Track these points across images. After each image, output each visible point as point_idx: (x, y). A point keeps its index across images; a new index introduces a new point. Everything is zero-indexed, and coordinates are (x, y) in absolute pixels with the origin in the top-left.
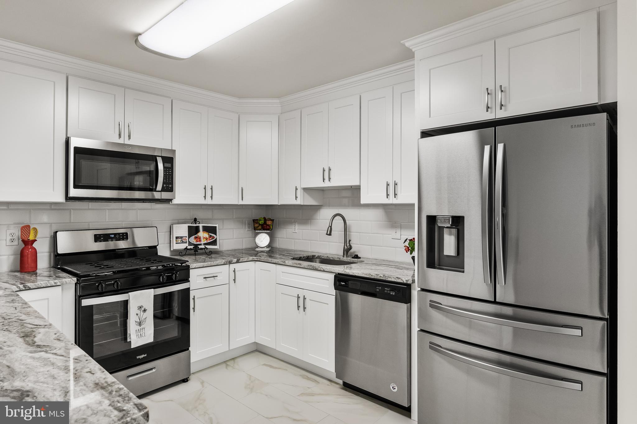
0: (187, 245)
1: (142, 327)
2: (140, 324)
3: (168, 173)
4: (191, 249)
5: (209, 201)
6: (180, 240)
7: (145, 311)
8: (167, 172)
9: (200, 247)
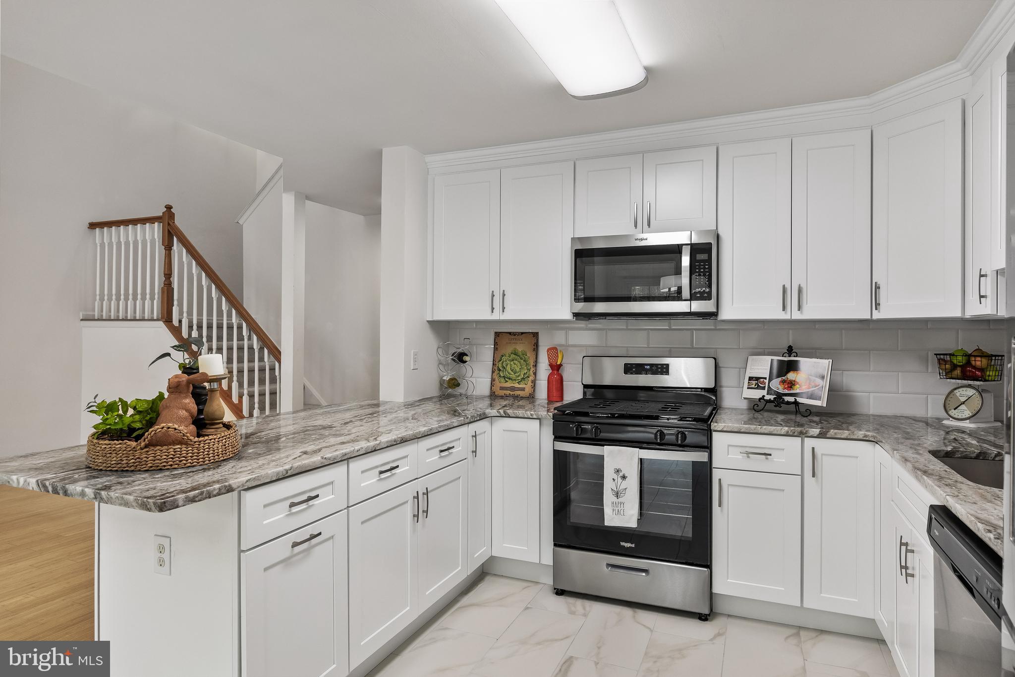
0: (764, 392)
1: (620, 500)
2: (617, 495)
3: (702, 270)
4: (769, 401)
5: (797, 315)
6: (754, 382)
7: (624, 477)
8: (702, 268)
9: (787, 399)
